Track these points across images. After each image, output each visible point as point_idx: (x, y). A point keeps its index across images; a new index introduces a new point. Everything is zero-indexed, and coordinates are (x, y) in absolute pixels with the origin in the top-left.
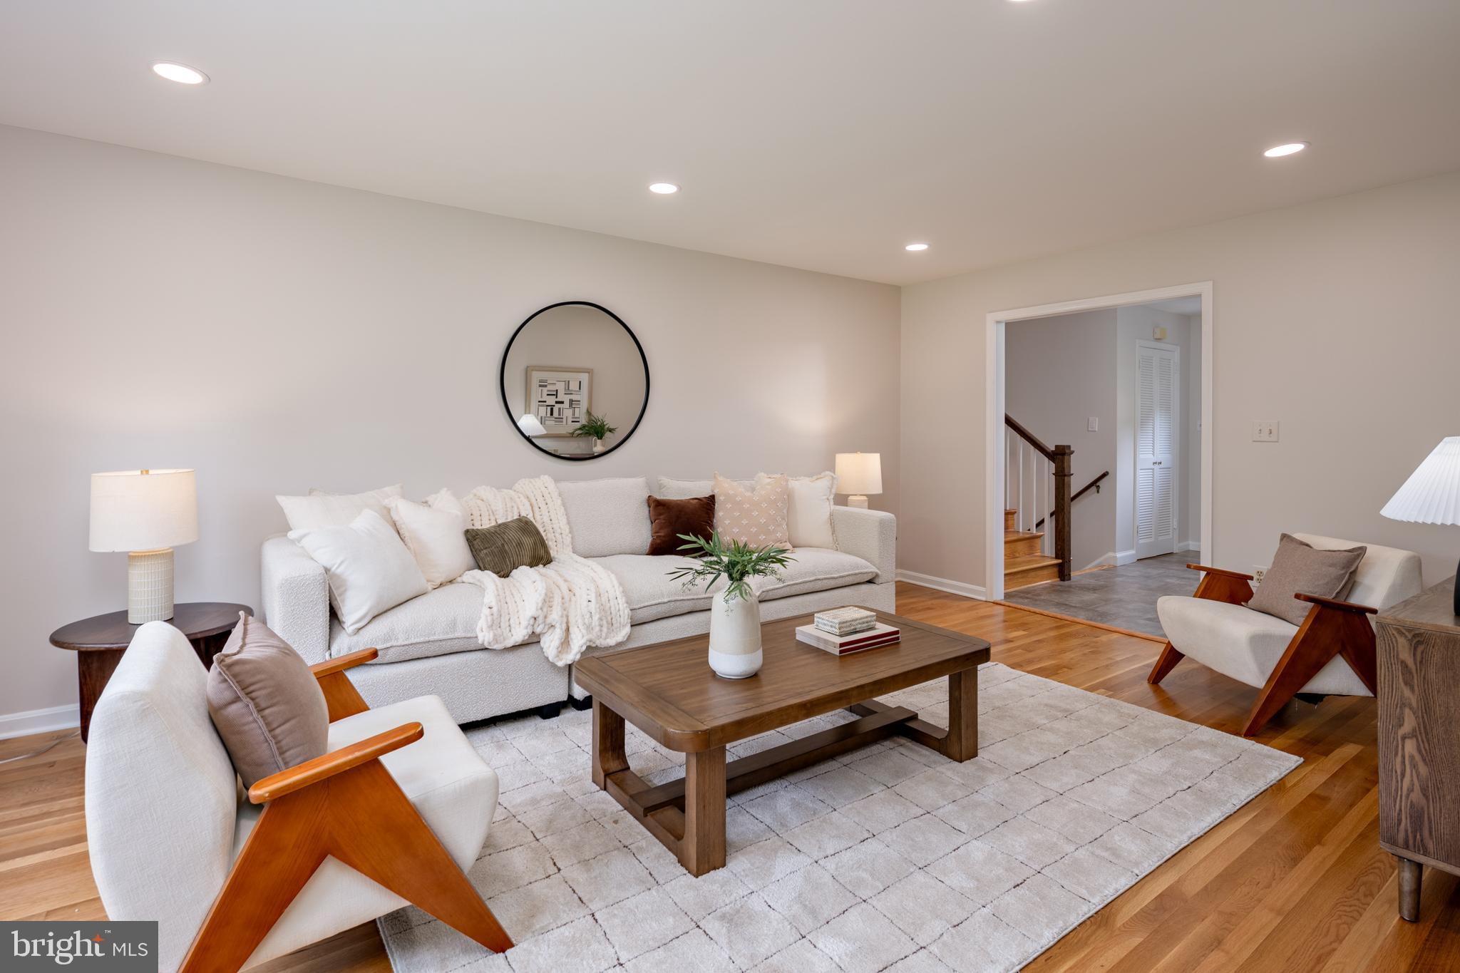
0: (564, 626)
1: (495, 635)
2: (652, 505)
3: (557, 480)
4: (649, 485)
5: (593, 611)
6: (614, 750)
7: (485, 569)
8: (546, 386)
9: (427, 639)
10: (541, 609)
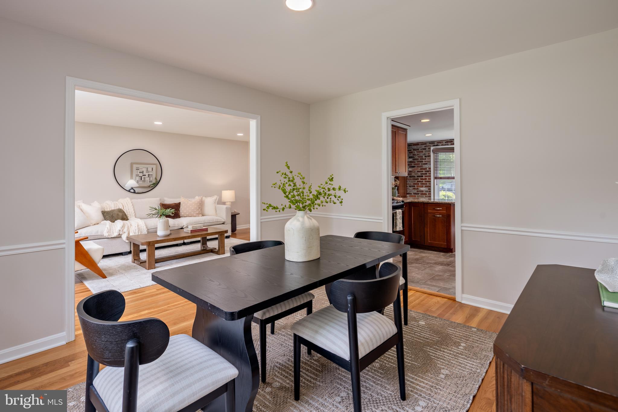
0: (128, 232)
1: (109, 234)
2: (161, 205)
3: (131, 199)
4: (160, 200)
5: (136, 229)
6: (137, 255)
7: (107, 220)
8: (139, 170)
9: (90, 235)
10: (122, 228)
